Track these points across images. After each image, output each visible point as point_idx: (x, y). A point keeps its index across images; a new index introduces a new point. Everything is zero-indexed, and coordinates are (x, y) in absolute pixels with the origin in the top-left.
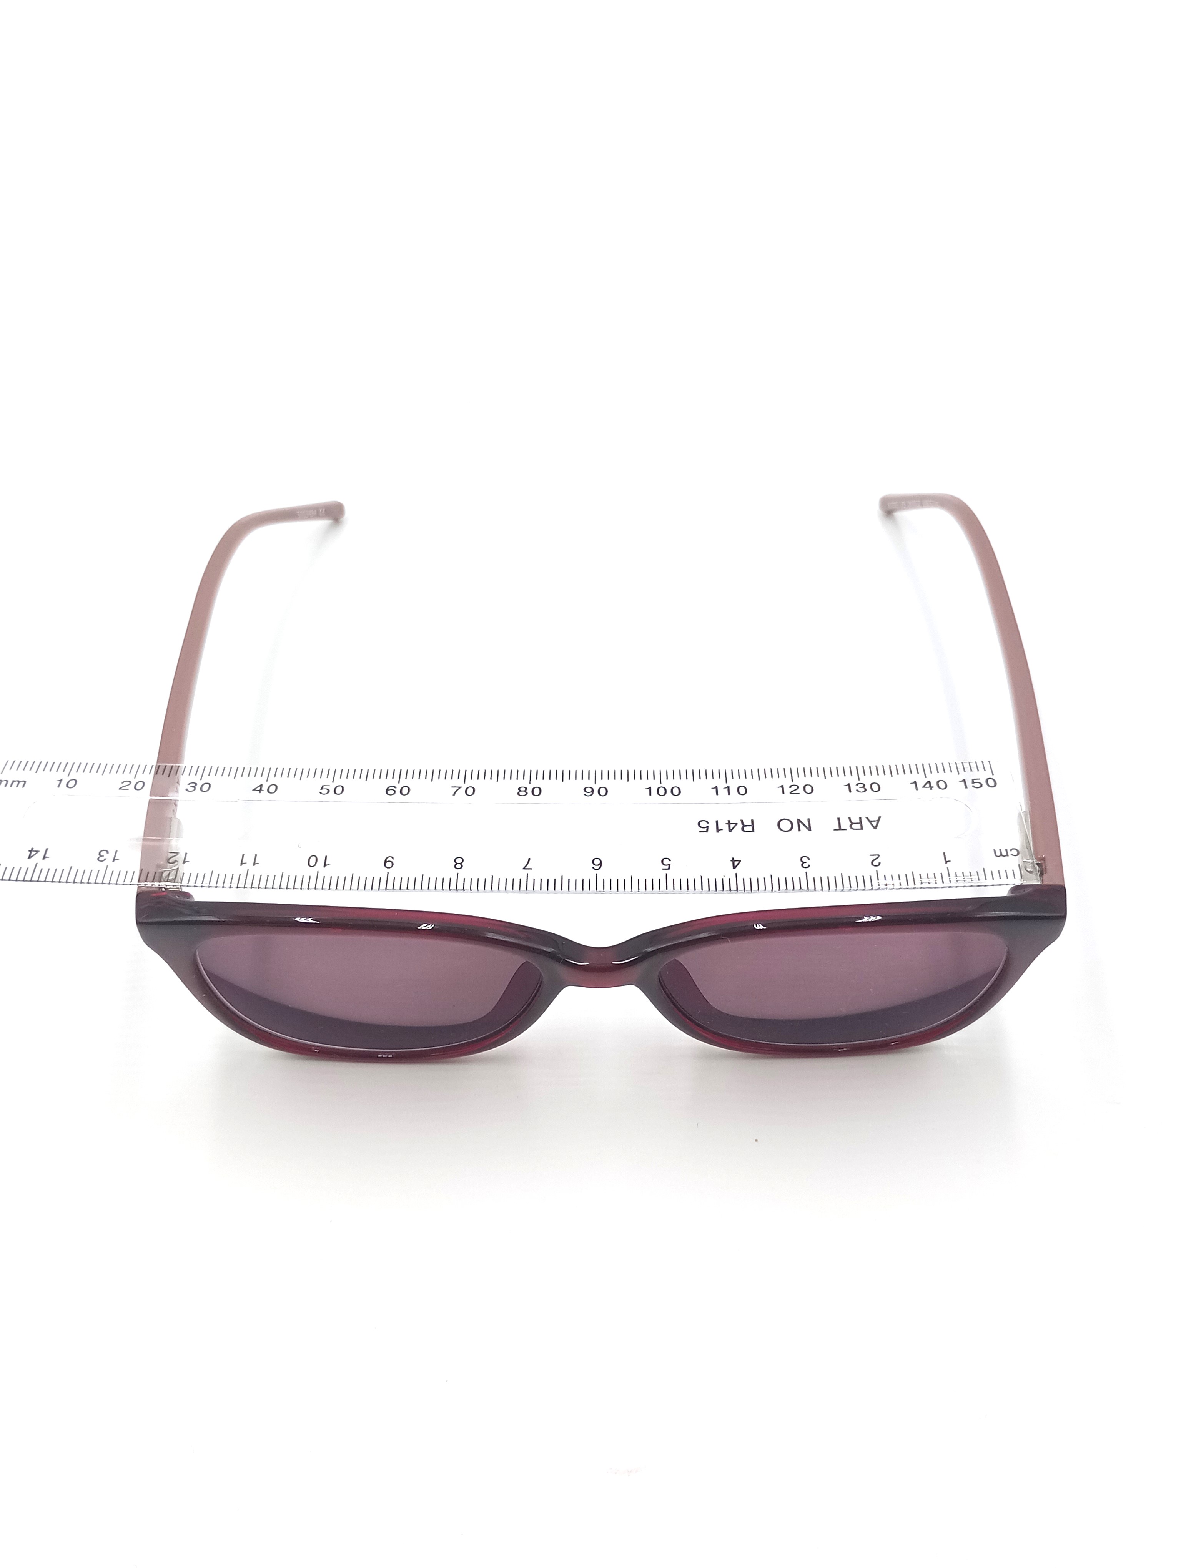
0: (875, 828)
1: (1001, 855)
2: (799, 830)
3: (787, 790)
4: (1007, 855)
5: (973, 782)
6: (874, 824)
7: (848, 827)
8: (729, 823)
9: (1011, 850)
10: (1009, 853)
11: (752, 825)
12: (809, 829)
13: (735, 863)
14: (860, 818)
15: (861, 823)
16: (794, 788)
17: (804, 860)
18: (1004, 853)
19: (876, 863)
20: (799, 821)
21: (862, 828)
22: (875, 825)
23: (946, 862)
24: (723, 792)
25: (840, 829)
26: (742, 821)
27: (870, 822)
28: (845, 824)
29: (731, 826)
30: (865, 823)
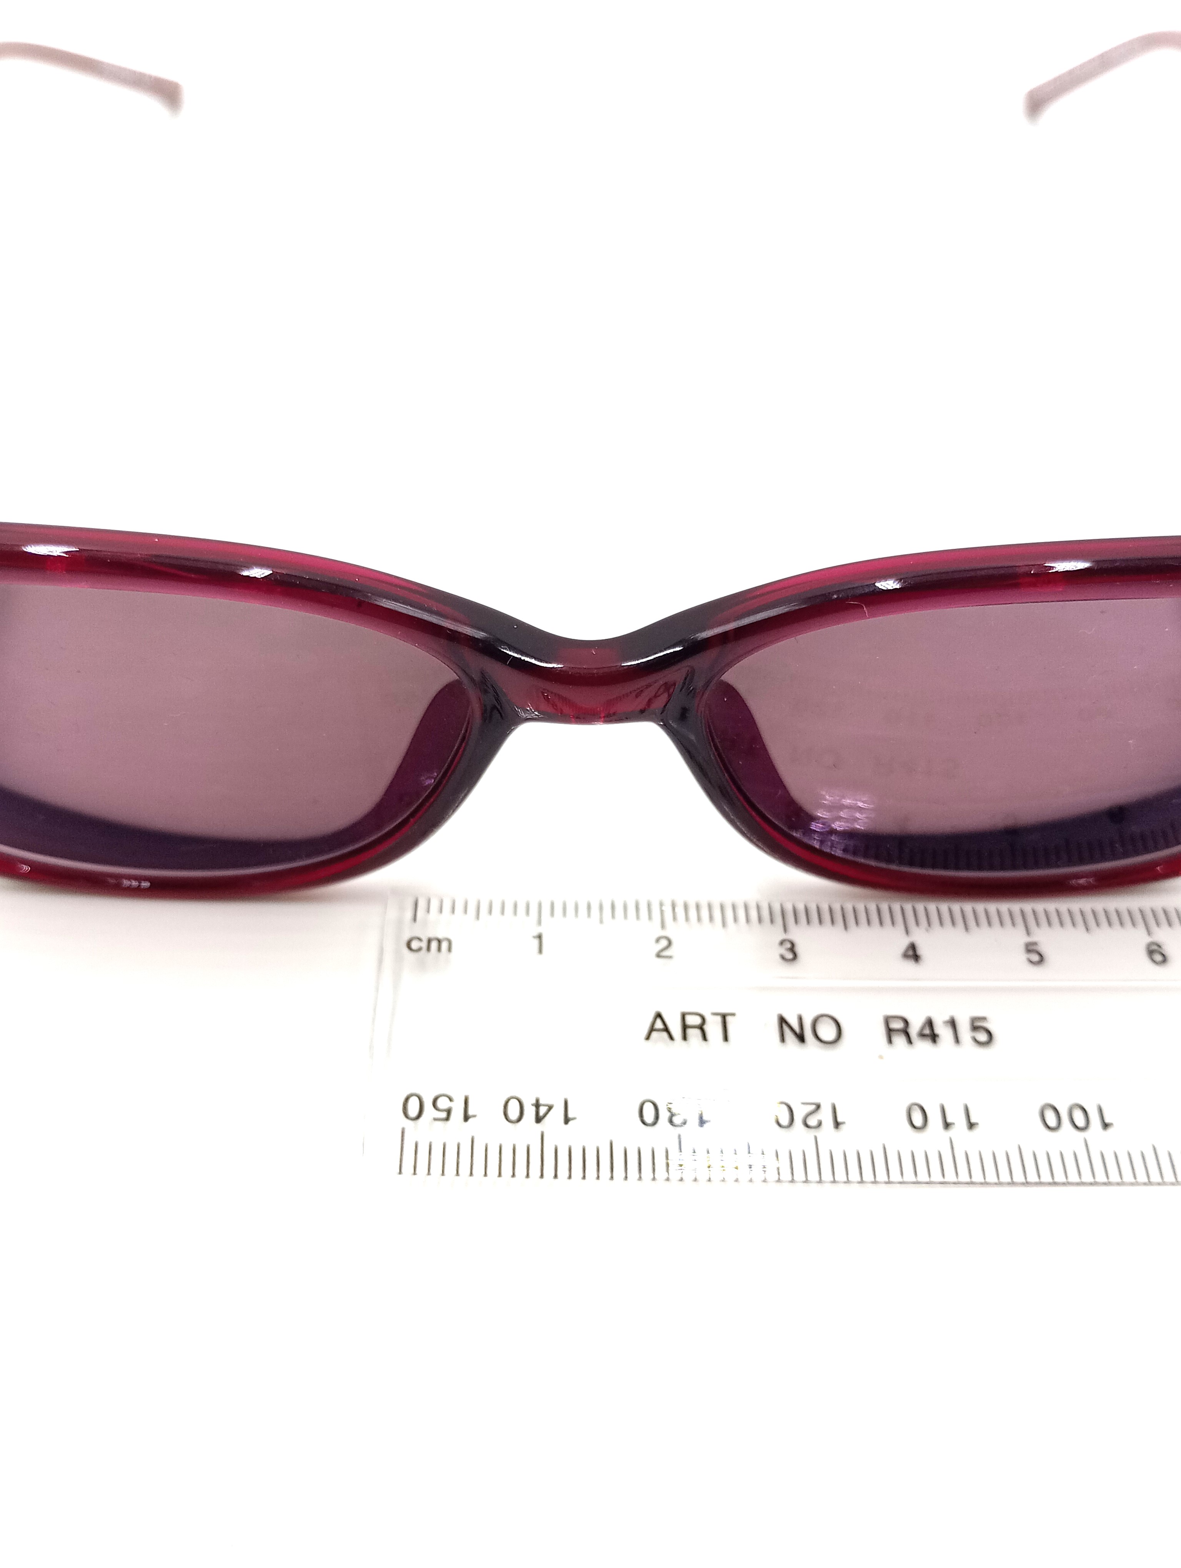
0: (659, 1016)
1: (439, 941)
2: (800, 1019)
3: (825, 1115)
4: (429, 941)
5: (449, 1112)
6: (659, 1025)
7: (709, 1018)
8: (934, 1037)
9: (420, 949)
10: (424, 945)
11: (890, 1032)
12: (782, 1021)
13: (913, 954)
14: (685, 1038)
15: (685, 1027)
16: (812, 1122)
17: (790, 956)
18: (434, 945)
19: (664, 943)
20: (801, 1038)
21: (683, 1016)
22: (659, 1021)
23: (540, 937)
24: (956, 1116)
25: (724, 1017)
26: (910, 1041)
27: (666, 1029)
28: (714, 1028)
29: (930, 1034)
30: (676, 1029)
